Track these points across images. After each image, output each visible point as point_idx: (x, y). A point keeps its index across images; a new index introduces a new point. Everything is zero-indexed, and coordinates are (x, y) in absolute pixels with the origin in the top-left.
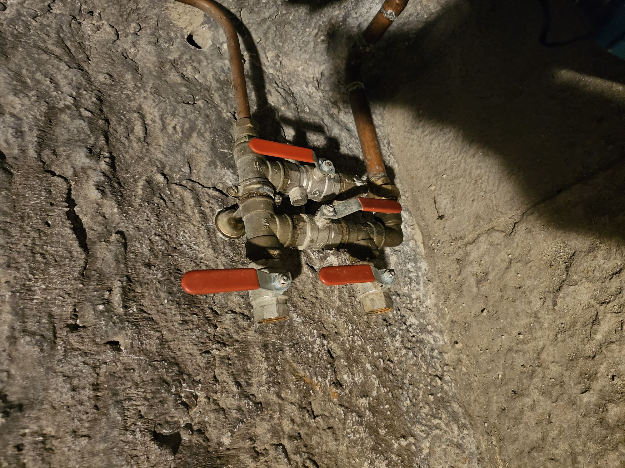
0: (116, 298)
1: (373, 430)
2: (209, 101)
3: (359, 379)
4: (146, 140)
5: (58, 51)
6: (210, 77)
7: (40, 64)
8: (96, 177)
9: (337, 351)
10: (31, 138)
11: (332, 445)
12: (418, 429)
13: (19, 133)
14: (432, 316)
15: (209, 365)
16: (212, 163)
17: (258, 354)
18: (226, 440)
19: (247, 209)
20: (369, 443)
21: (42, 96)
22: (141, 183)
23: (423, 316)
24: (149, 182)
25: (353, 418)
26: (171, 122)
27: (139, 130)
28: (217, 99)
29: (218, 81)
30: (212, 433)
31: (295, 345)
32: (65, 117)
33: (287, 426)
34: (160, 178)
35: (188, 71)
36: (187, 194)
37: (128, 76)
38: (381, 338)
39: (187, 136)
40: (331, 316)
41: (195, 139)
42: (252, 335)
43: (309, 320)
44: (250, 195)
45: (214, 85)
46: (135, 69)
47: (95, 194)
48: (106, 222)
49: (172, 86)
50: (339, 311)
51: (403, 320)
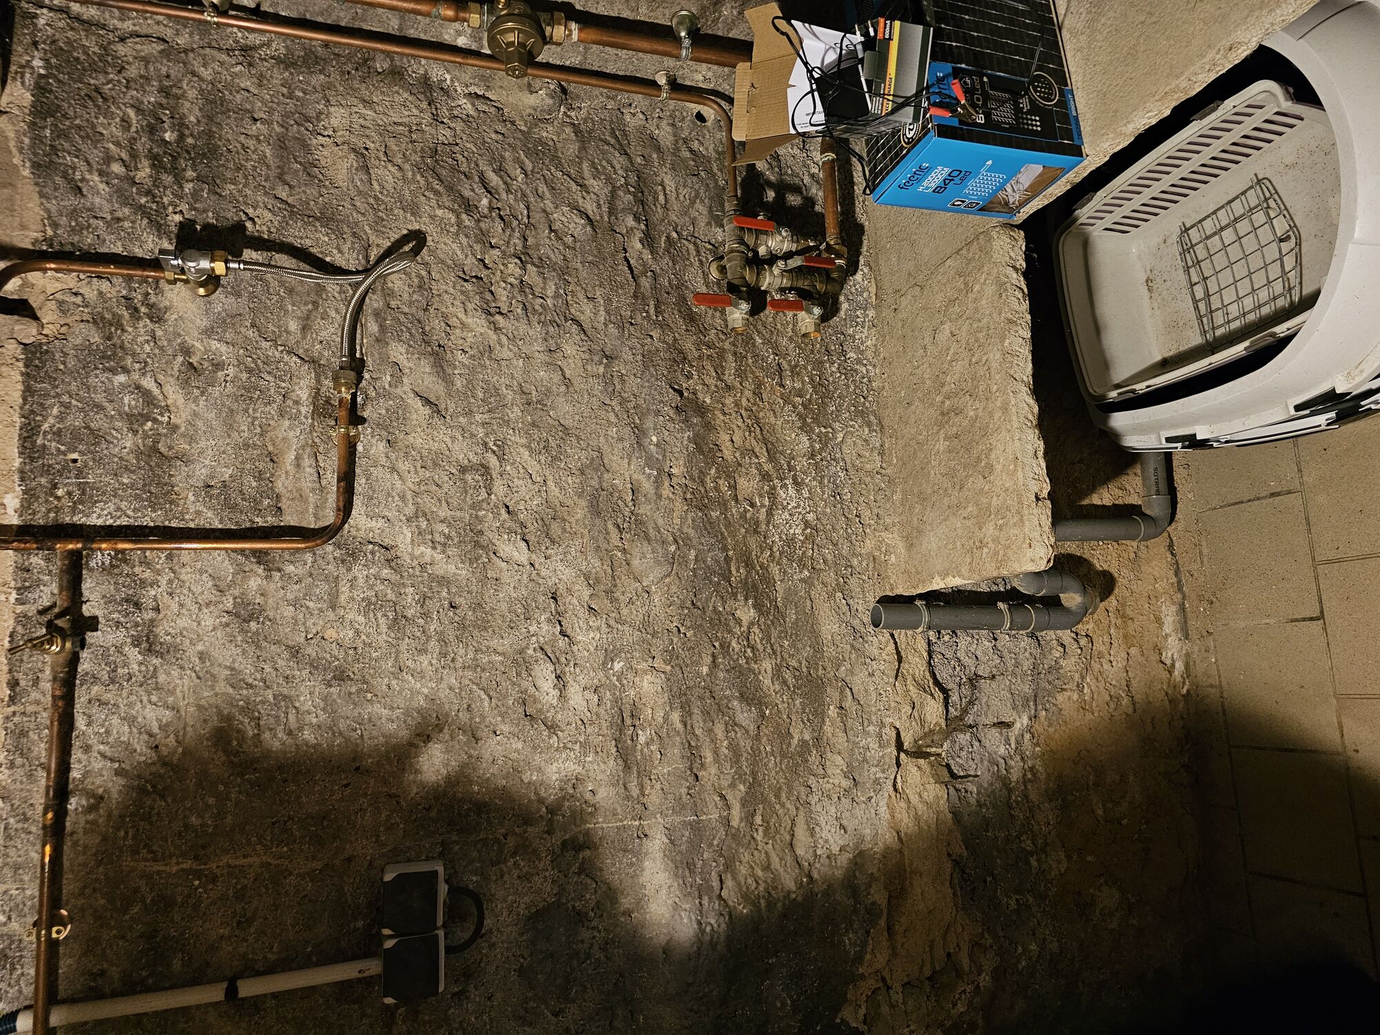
0: (652, 311)
1: (802, 417)
2: (709, 172)
3: (798, 385)
4: (665, 207)
5: (613, 141)
6: (711, 148)
7: (604, 153)
8: (639, 235)
9: (785, 365)
10: (605, 209)
11: (772, 420)
12: (837, 425)
13: (599, 206)
14: (869, 354)
15: (700, 358)
16: (709, 224)
17: (730, 357)
18: (708, 401)
19: (729, 260)
20: (799, 424)
21: (608, 179)
22: (663, 238)
23: (862, 352)
24: (668, 237)
25: (788, 408)
26: (683, 192)
27: (661, 198)
28: (715, 169)
29: (717, 152)
30: (700, 396)
31: (756, 356)
32: (621, 193)
33: (744, 402)
34: (674, 235)
35: (695, 145)
36: (691, 247)
37: (655, 156)
38: (822, 362)
39: (693, 202)
40: (784, 342)
41: (698, 205)
42: (727, 345)
43: (767, 342)
44: (732, 251)
45: (714, 155)
46: (658, 149)
47: (639, 246)
48: (644, 265)
49: (683, 160)
50: (791, 339)
51: (844, 353)
